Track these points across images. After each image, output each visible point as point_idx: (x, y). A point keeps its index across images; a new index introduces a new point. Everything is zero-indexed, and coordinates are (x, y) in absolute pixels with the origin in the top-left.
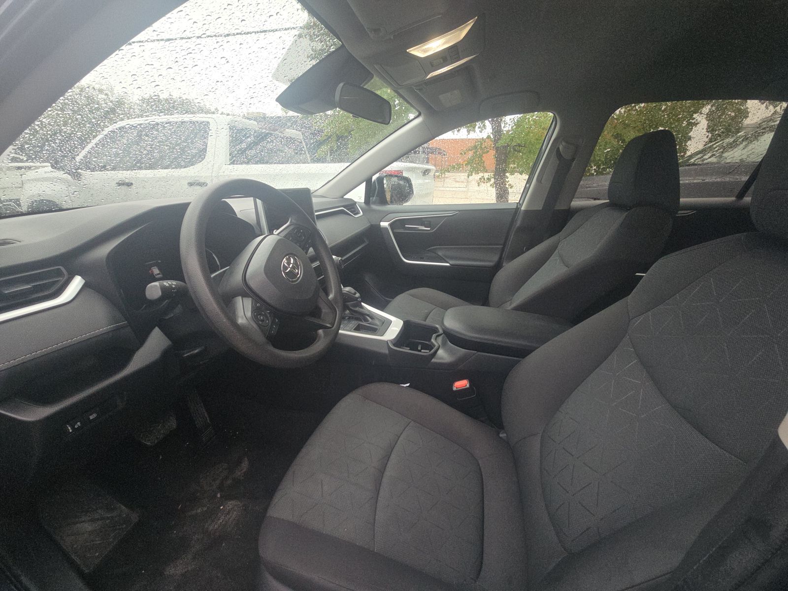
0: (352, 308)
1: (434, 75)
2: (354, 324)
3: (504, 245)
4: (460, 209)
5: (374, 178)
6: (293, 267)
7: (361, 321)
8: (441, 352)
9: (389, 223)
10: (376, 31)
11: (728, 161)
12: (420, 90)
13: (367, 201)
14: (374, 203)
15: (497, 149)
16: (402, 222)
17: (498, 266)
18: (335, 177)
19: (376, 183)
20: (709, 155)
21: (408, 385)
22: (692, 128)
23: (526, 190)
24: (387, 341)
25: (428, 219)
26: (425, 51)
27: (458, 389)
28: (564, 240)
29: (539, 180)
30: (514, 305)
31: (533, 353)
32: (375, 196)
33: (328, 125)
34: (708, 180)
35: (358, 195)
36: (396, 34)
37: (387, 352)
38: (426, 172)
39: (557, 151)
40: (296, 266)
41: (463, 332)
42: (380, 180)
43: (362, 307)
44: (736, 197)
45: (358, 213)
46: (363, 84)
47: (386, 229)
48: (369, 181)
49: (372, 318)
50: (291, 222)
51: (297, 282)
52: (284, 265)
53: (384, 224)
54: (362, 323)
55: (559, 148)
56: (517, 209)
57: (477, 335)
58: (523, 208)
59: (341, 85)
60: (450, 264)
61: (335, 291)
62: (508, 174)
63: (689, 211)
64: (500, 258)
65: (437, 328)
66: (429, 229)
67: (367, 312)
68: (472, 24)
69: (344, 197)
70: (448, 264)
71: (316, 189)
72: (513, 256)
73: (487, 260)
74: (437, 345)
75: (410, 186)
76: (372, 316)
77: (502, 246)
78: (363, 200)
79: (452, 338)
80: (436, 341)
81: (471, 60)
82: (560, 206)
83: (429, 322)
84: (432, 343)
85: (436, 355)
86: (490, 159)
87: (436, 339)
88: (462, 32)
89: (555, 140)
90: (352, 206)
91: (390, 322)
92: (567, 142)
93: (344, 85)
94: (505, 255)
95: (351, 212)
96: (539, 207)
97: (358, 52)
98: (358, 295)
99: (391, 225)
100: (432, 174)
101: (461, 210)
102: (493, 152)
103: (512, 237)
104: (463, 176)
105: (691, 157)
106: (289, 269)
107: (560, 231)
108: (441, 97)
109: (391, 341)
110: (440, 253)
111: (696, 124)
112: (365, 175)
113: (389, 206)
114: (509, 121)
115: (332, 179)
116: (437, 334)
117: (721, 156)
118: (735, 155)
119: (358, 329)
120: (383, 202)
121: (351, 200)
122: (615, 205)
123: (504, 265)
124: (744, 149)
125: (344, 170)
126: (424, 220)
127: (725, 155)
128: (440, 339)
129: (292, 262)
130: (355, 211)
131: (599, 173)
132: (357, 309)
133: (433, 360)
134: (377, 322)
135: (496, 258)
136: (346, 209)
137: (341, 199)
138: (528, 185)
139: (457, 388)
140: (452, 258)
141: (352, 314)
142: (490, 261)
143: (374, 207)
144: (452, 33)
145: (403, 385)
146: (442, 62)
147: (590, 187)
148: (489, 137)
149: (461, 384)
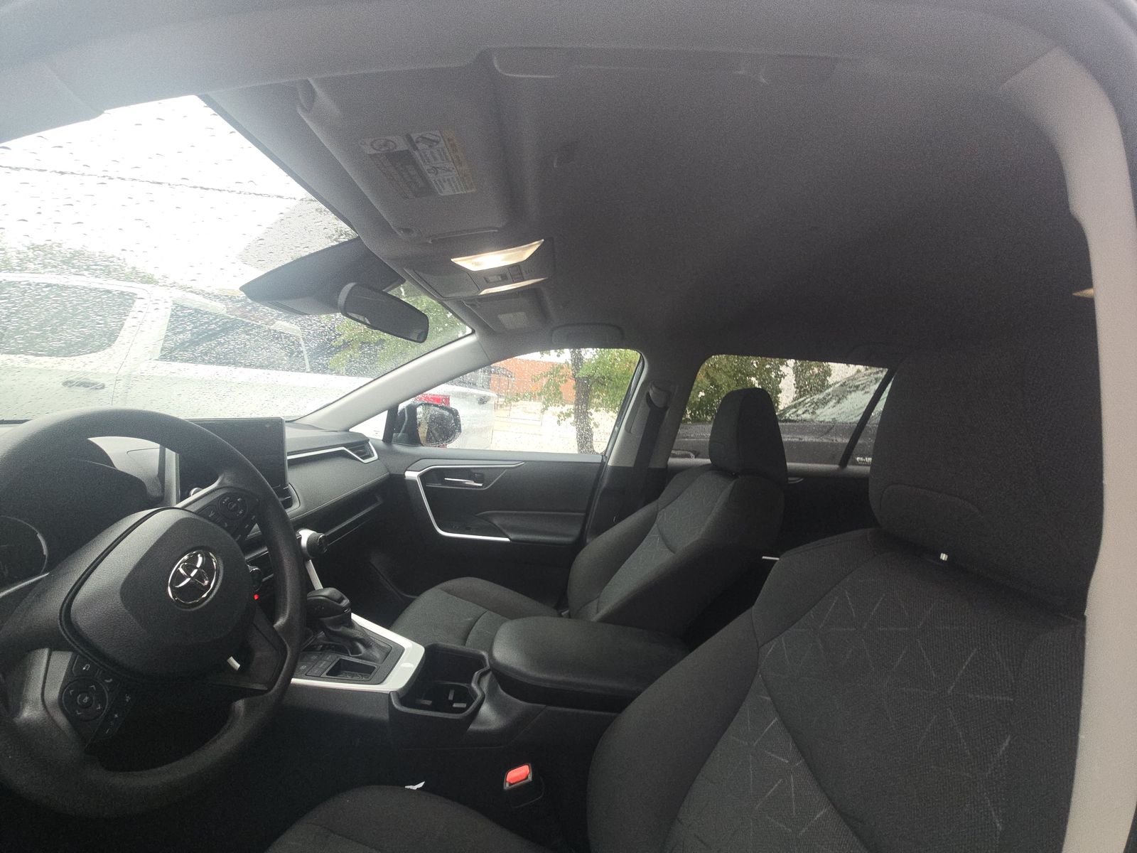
0: (331, 629)
1: (490, 292)
2: (330, 660)
3: (587, 512)
4: (525, 459)
5: (402, 406)
6: (199, 576)
7: (346, 653)
8: (485, 709)
9: (419, 473)
10: (407, 231)
11: (822, 419)
12: (473, 305)
13: (388, 438)
14: (399, 442)
15: (578, 380)
16: (439, 474)
17: (579, 544)
18: (338, 400)
19: (406, 413)
20: (804, 409)
21: (421, 785)
22: (780, 381)
23: (614, 434)
24: (389, 695)
25: (480, 471)
26: (477, 264)
27: (513, 786)
28: (663, 510)
29: (628, 430)
30: (603, 612)
31: (632, 705)
32: (401, 431)
33: (331, 330)
34: (806, 439)
35: (374, 429)
36: (437, 239)
37: (385, 716)
38: (483, 401)
39: (647, 396)
40: (207, 569)
41: (523, 669)
42: (412, 409)
43: (351, 624)
44: (839, 465)
45: (369, 456)
46: (387, 288)
47: (414, 482)
48: (393, 411)
49: (367, 645)
50: (220, 484)
51: (200, 607)
52: (177, 571)
53: (412, 475)
54: (346, 658)
55: (648, 394)
56: (603, 464)
57: (545, 676)
58: (610, 463)
59: (350, 285)
60: (510, 539)
61: (291, 609)
62: (592, 410)
63: (797, 478)
64: (582, 532)
65: (482, 657)
66: (481, 485)
67: (359, 635)
68: (538, 246)
69: (351, 430)
70: (507, 540)
71: (302, 415)
72: (599, 530)
73: (563, 535)
74: (479, 693)
75: (457, 421)
76: (367, 641)
77: (583, 514)
78: (381, 436)
79: (505, 680)
80: (480, 686)
81: (540, 282)
82: (656, 464)
83: (469, 648)
84: (471, 688)
85: (478, 717)
86: (569, 390)
87: (479, 682)
88: (523, 253)
89: (643, 383)
90: (361, 446)
91: (401, 650)
92: (656, 387)
93: (355, 286)
94: (589, 526)
95: (358, 454)
96: (629, 462)
97: (382, 250)
98: (346, 602)
99: (422, 477)
100: (491, 402)
101: (529, 461)
102: (572, 383)
103: (596, 503)
104: (537, 405)
105: (785, 411)
106: (188, 580)
107: (657, 497)
108: (501, 317)
109: (397, 693)
110: (496, 522)
111: (783, 376)
112: (390, 401)
113: (422, 448)
114: (589, 354)
115: (334, 402)
116: (482, 670)
117: (813, 413)
118: (827, 414)
119: (335, 673)
120: (414, 440)
121: (361, 435)
122: (717, 468)
123: (588, 540)
124: (834, 406)
125: (354, 391)
126: (474, 471)
127: (818, 412)
128: (486, 682)
129: (199, 565)
130: (365, 453)
131: (696, 420)
132: (341, 629)
133: (472, 727)
134: (377, 654)
135: (576, 531)
136: (350, 450)
137: (344, 433)
138: (616, 428)
139: (511, 784)
140: (514, 529)
141: (330, 640)
142: (568, 536)
143: (399, 448)
144: (513, 251)
145: (411, 787)
146: (500, 279)
147: (687, 437)
148: (567, 363)
149: (519, 774)
